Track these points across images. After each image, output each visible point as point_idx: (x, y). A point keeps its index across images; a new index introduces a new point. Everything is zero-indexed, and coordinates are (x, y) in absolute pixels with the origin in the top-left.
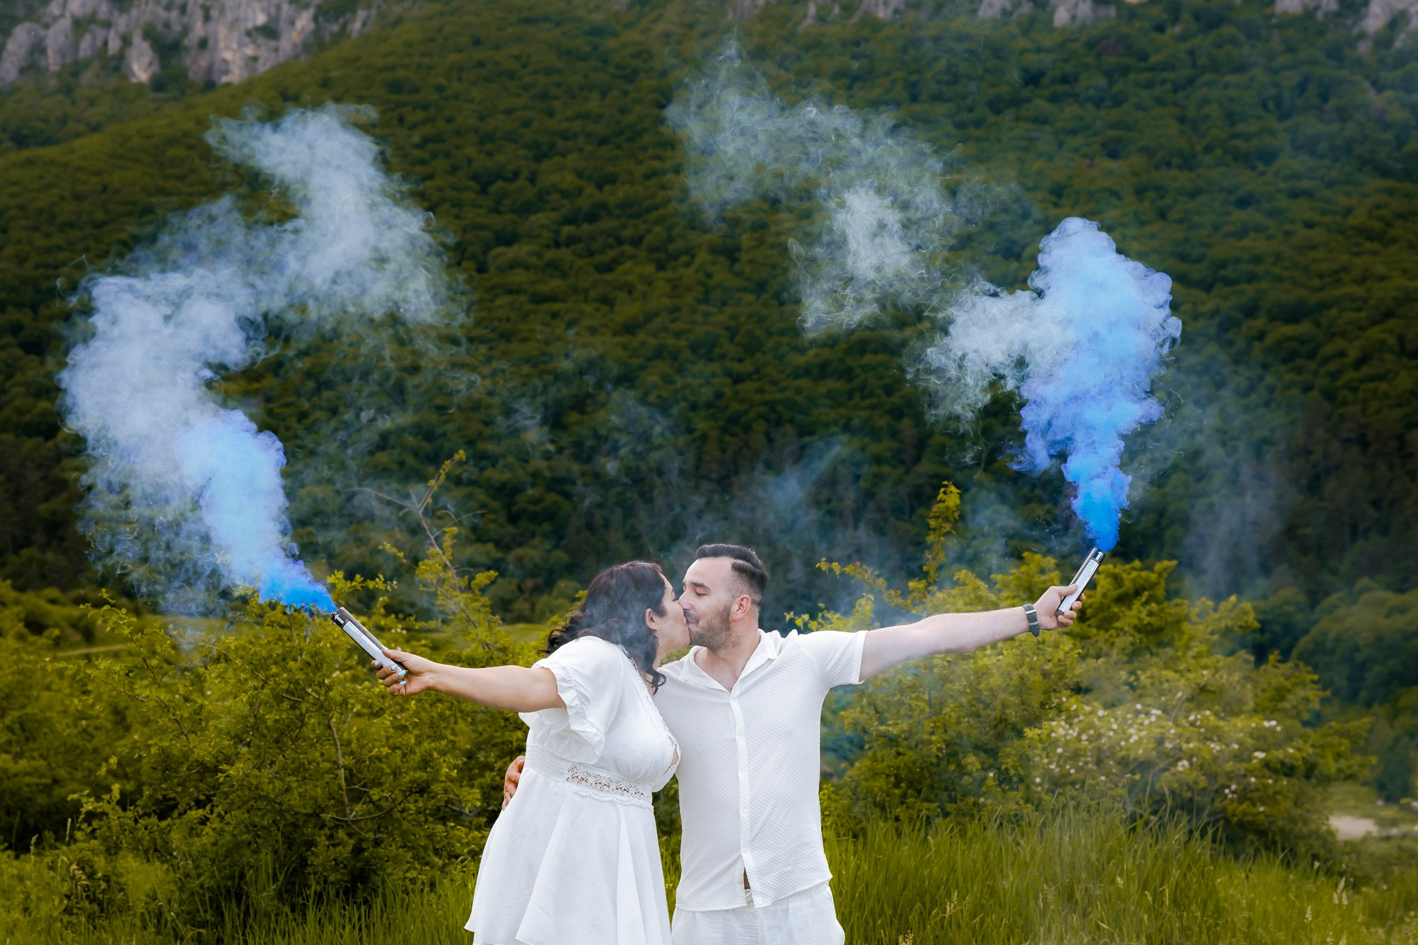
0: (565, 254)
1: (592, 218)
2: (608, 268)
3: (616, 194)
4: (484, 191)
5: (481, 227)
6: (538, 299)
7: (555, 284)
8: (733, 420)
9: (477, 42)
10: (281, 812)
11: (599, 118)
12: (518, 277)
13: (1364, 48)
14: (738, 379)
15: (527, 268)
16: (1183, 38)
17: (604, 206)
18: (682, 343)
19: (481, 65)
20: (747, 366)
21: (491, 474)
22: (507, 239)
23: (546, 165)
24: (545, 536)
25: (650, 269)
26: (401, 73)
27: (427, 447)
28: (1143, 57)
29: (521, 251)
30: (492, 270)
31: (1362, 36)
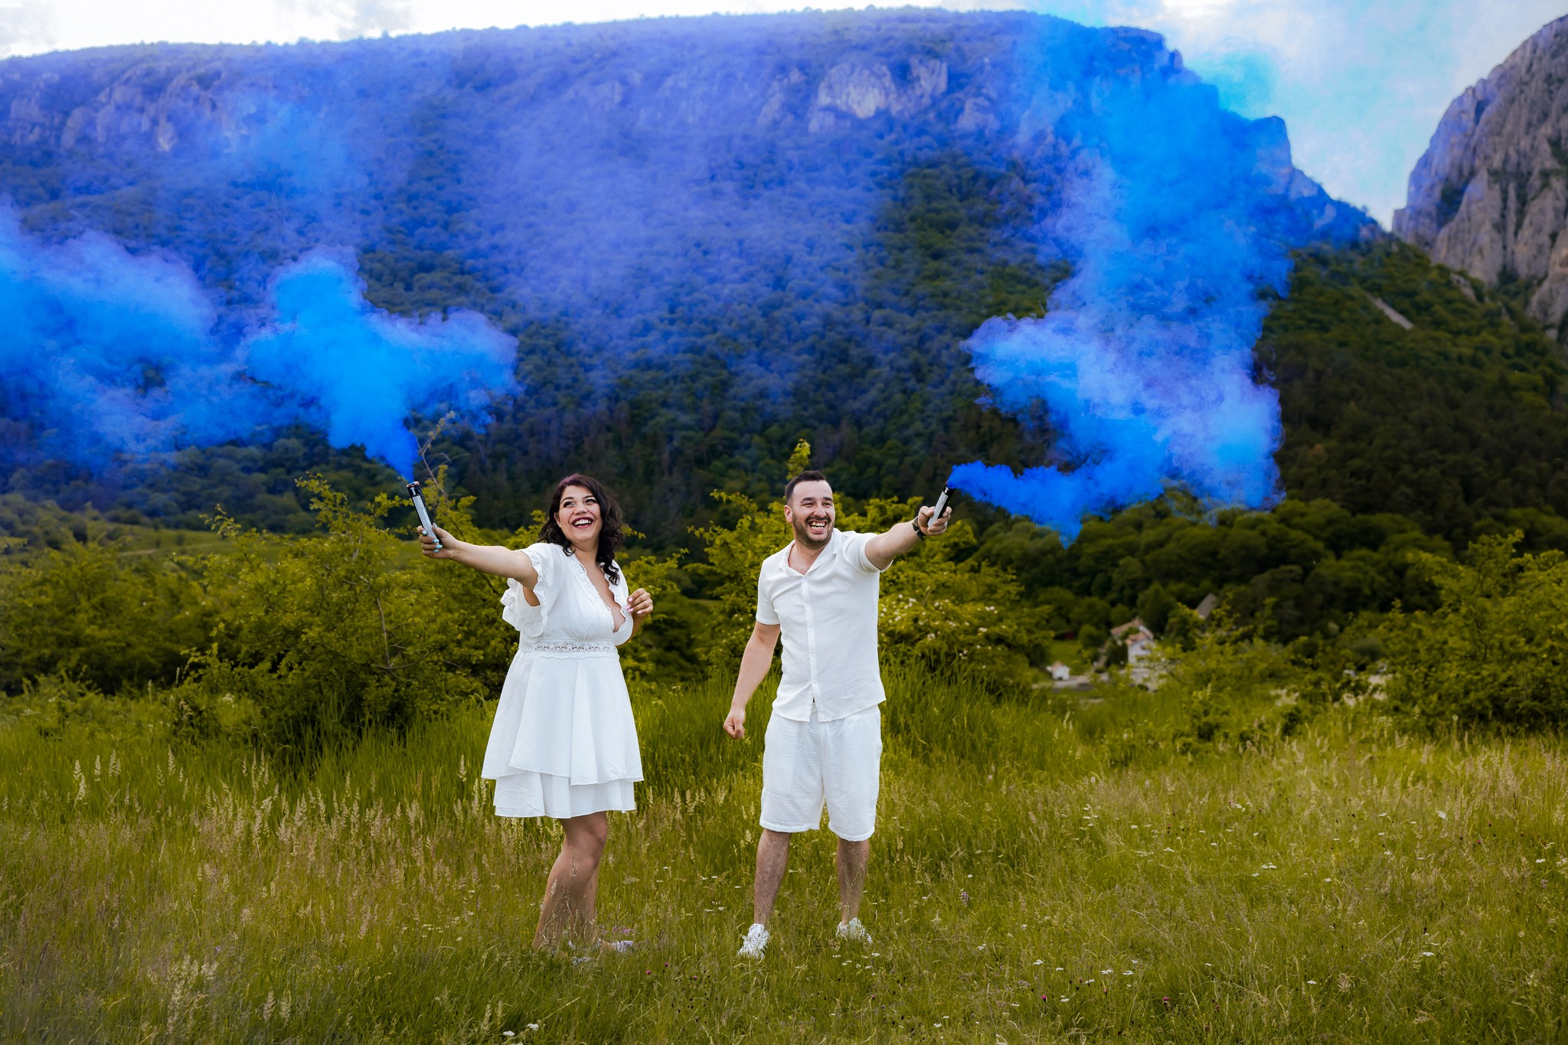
0: (468, 279)
3: (504, 239)
4: (411, 233)
5: (408, 258)
7: (461, 300)
8: (586, 397)
10: (344, 663)
12: (435, 295)
16: (897, 143)
22: (427, 268)
23: (456, 216)
30: (416, 289)
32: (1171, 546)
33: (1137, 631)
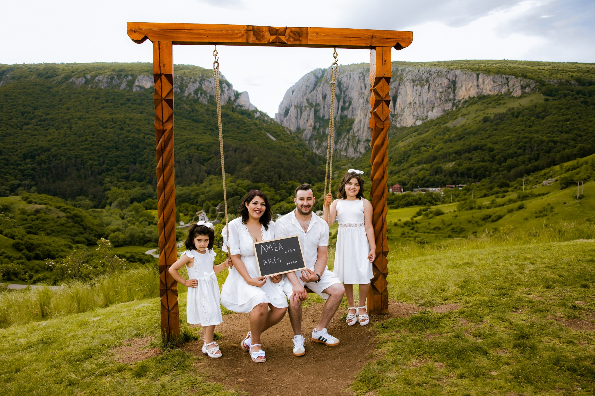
0: (38, 127)
1: (44, 121)
2: (47, 130)
3: (49, 117)
4: (23, 115)
5: (22, 122)
6: (32, 135)
7: (36, 133)
8: (69, 158)
9: (24, 88)
11: (47, 103)
12: (28, 131)
13: (184, 98)
14: (70, 150)
15: (30, 129)
17: (47, 119)
18: (60, 144)
19: (25, 92)
20: (72, 148)
21: (19, 167)
22: (27, 124)
23: (36, 111)
24: (30, 179)
25: (55, 130)
26: (7, 93)
27: (6, 162)
28: (148, 97)
29: (29, 126)
31: (184, 96)
32: (212, 192)
33: (201, 213)
